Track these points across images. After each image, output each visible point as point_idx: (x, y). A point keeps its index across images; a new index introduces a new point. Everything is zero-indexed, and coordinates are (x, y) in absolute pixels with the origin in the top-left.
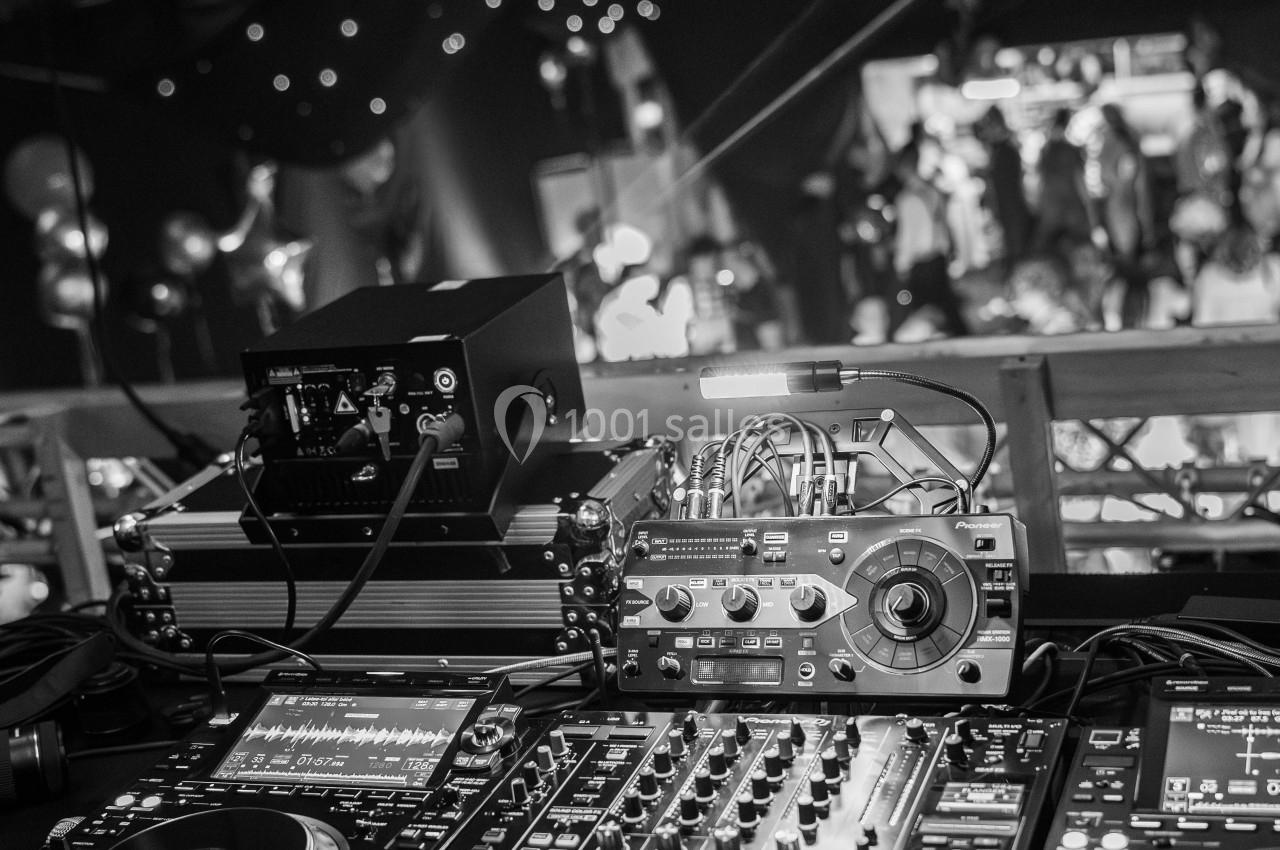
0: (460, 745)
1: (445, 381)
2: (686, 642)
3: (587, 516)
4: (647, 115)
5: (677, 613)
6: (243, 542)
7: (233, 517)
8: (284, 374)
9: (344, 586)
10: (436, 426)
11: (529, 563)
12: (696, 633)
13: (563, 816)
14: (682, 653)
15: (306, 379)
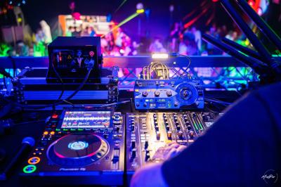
0: (112, 119)
6: (46, 83)
7: (45, 78)
8: (57, 51)
11: (103, 87)
12: (149, 99)
14: (147, 102)
15: (62, 52)
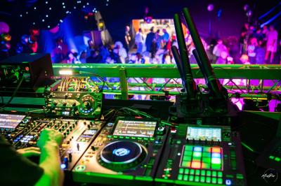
0: (22, 122)
1: (27, 69)
2: (56, 109)
3: (49, 89)
4: (101, 25)
5: (56, 104)
8: (4, 66)
9: (10, 97)
10: (25, 75)
11: (40, 96)
12: (58, 107)
13: (32, 133)
14: (56, 110)
